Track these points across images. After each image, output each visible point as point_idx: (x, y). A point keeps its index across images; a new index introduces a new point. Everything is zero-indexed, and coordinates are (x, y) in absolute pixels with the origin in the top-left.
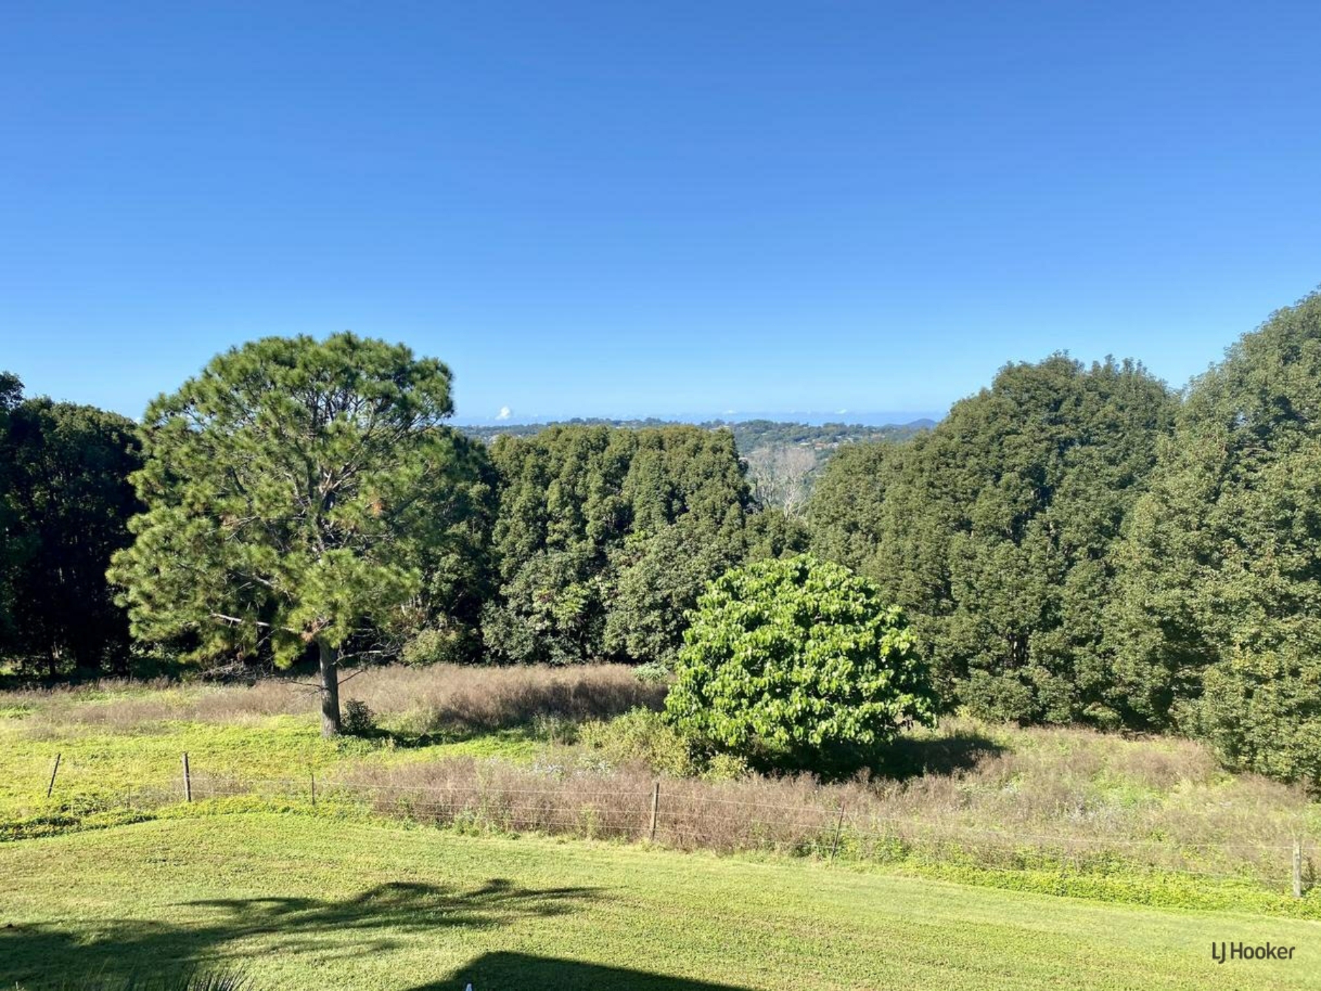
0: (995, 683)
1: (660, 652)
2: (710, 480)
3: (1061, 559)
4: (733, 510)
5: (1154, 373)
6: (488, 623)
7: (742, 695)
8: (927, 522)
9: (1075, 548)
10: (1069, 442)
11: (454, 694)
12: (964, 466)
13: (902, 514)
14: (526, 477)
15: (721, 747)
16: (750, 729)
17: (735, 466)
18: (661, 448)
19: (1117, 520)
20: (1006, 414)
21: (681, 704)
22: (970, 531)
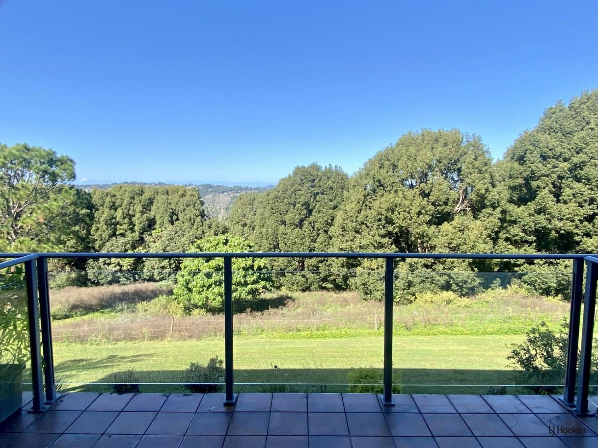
0: (294, 277)
1: (168, 277)
2: (189, 207)
3: (315, 234)
4: (199, 219)
5: (344, 171)
6: (90, 269)
7: (204, 286)
8: (270, 222)
9: (320, 230)
10: (318, 193)
11: (77, 298)
12: (283, 202)
13: (262, 219)
14: (106, 207)
15: (196, 306)
16: (207, 298)
17: (198, 202)
18: (168, 194)
19: (332, 220)
20: (297, 183)
21: (180, 292)
22: (285, 225)
